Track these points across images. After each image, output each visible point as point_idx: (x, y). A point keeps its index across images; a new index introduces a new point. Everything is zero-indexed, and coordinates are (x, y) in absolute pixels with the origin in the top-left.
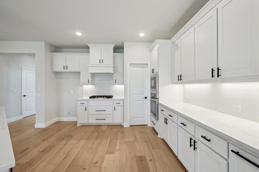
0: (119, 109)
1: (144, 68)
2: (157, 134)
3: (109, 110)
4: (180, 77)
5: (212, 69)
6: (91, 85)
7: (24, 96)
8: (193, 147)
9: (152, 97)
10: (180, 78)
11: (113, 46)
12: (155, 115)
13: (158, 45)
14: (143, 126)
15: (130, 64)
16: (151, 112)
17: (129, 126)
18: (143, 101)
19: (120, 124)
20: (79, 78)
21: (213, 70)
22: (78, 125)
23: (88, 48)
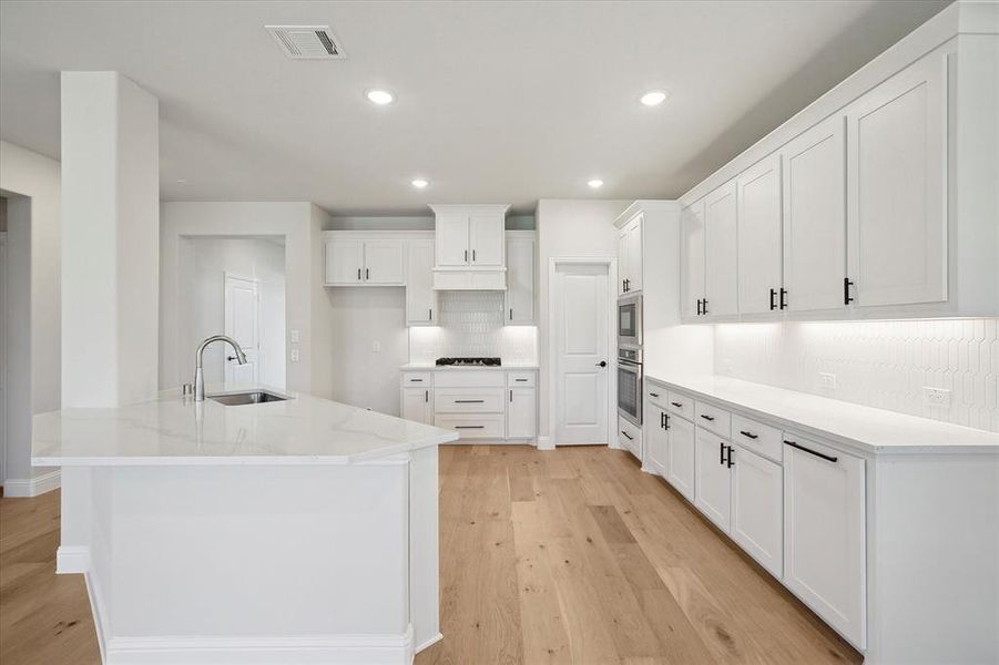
0: (524, 397)
1: (596, 275)
2: (639, 464)
3: (496, 402)
4: (701, 305)
5: (772, 291)
6: (438, 325)
7: (230, 359)
8: (726, 463)
9: (624, 362)
10: (702, 308)
11: (505, 210)
12: (632, 411)
13: (641, 215)
14: (596, 448)
15: (557, 265)
16: (620, 404)
17: (554, 448)
18: (593, 375)
19: (525, 442)
20: (403, 306)
21: (772, 293)
23: (431, 214)
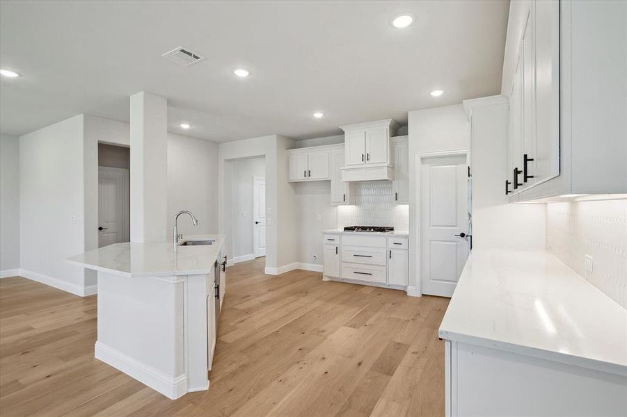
0: (400, 256)
1: (457, 165)
3: (380, 258)
7: (257, 223)
11: (389, 124)
15: (422, 159)
17: (419, 295)
18: (455, 243)
22: (325, 279)
23: (342, 133)
